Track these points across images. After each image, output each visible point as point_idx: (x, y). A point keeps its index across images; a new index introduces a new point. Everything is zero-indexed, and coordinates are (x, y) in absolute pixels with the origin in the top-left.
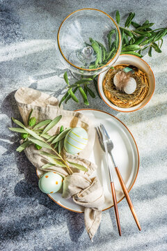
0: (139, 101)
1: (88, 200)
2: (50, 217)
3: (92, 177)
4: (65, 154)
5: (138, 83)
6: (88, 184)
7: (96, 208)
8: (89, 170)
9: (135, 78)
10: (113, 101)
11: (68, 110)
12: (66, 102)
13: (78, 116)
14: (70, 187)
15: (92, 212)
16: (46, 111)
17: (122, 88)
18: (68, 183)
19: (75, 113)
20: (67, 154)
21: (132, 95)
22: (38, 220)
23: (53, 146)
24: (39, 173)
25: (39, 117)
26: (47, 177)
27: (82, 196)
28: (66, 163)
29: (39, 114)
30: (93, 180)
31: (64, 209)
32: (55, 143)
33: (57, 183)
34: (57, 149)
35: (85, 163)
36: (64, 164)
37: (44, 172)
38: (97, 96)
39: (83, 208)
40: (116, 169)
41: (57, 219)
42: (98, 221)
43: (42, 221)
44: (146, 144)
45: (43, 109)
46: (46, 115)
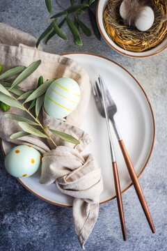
0: (156, 42)
1: (80, 186)
2: (20, 213)
3: (85, 153)
4: (45, 118)
5: (157, 15)
6: (79, 163)
7: (91, 200)
8: (81, 142)
9: (153, 8)
10: (119, 40)
11: (49, 52)
12: (46, 43)
13: (65, 62)
14: (52, 167)
15: (84, 205)
16: (17, 53)
17: (133, 21)
18: (50, 161)
19: (62, 58)
20: (48, 118)
21: (148, 32)
22: (3, 218)
23: (28, 105)
24: (5, 147)
25: (6, 63)
26: (17, 152)
27: (71, 180)
28: (47, 131)
29: (7, 56)
30: (86, 158)
31: (43, 201)
32: (30, 102)
33: (33, 162)
34: (33, 111)
35: (75, 132)
36: (44, 132)
37: (13, 145)
39: (72, 200)
40: (120, 142)
41: (31, 216)
42: (93, 219)
43: (8, 219)
44: (163, 108)
45: (13, 49)
46: (17, 60)
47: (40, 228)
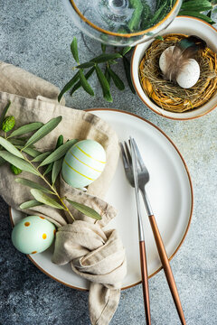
1: (99, 270)
2: (28, 293)
3: (108, 228)
4: (63, 186)
5: (204, 69)
6: (99, 243)
7: (112, 285)
8: (104, 216)
9: (199, 61)
10: (156, 97)
11: (75, 108)
12: (71, 94)
13: (91, 120)
14: (67, 246)
15: (104, 290)
16: (33, 107)
17: (175, 76)
18: (65, 238)
19: (87, 114)
20: (66, 186)
21: (191, 90)
22: (7, 297)
23: (43, 169)
24: (14, 215)
25: (21, 117)
26: (27, 225)
27: (88, 262)
28: (64, 201)
29: (21, 110)
30: (109, 235)
31: (55, 281)
32: (47, 166)
33: (45, 237)
34: (49, 177)
35: (97, 203)
36: (61, 203)
37: (24, 215)
38: (127, 88)
39: (89, 283)
40: (151, 217)
41: (41, 297)
42: (112, 307)
43: (13, 299)
44: (205, 177)
45: (29, 102)
46: (33, 114)
47: (51, 311)
